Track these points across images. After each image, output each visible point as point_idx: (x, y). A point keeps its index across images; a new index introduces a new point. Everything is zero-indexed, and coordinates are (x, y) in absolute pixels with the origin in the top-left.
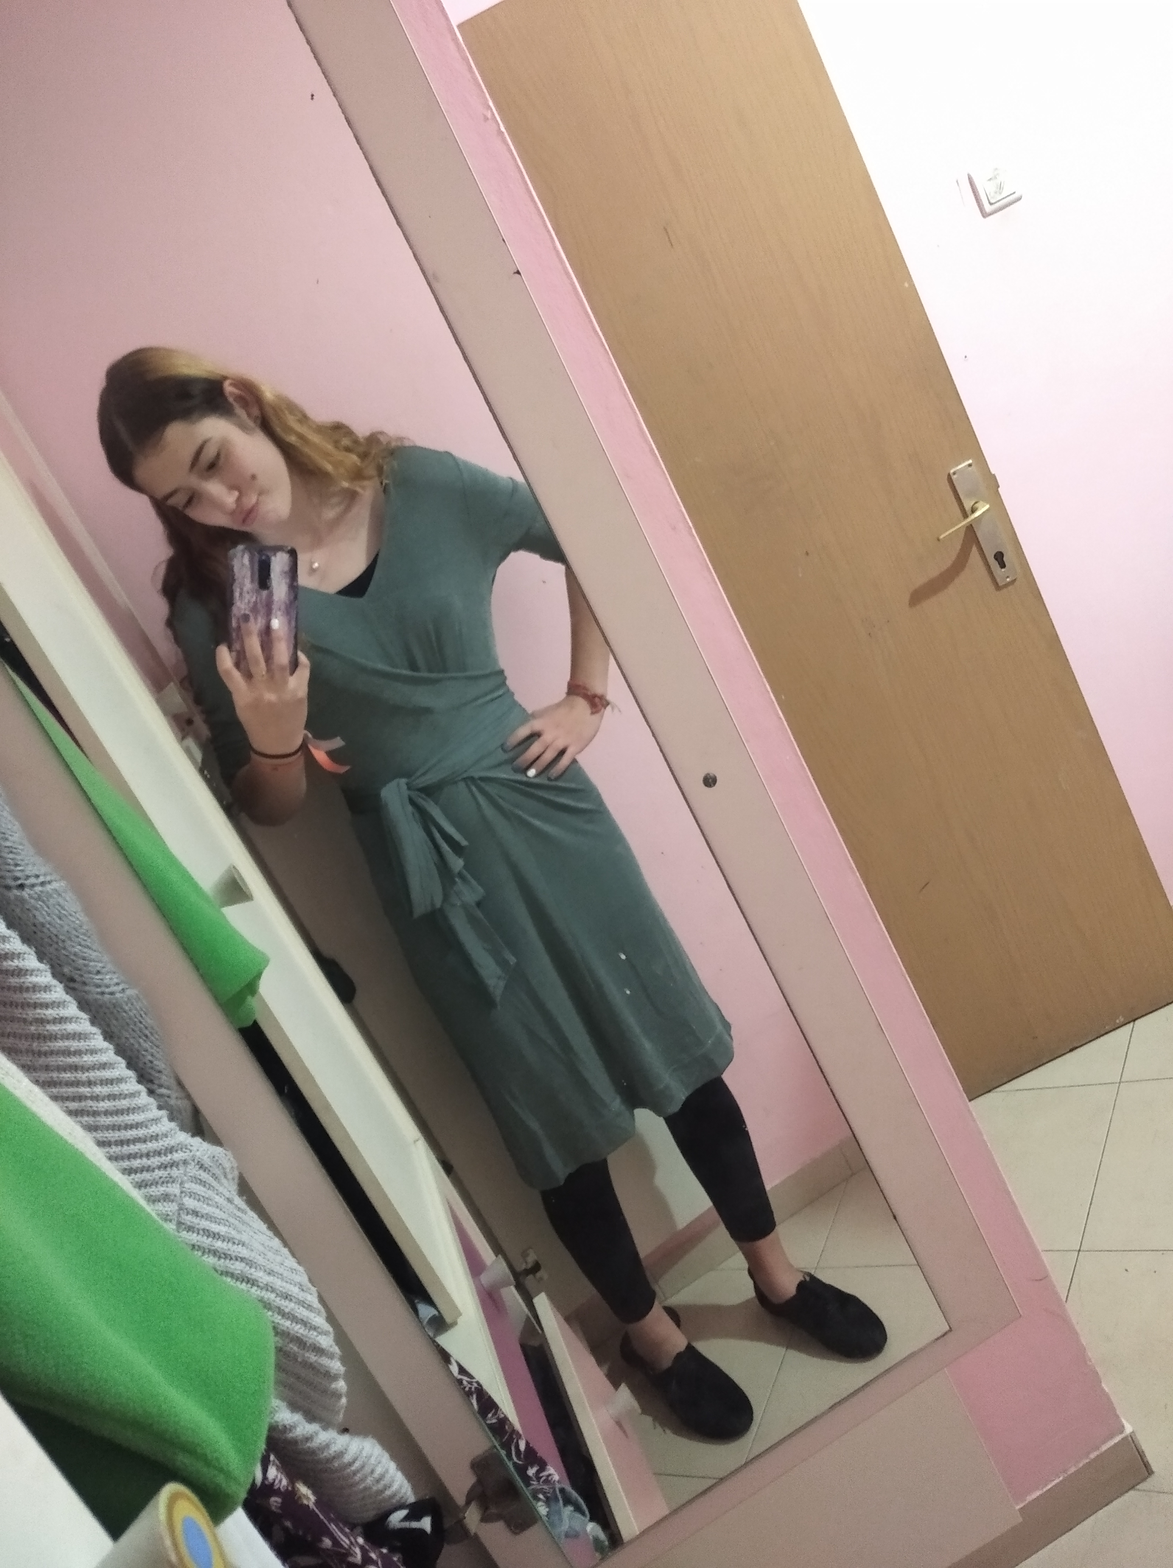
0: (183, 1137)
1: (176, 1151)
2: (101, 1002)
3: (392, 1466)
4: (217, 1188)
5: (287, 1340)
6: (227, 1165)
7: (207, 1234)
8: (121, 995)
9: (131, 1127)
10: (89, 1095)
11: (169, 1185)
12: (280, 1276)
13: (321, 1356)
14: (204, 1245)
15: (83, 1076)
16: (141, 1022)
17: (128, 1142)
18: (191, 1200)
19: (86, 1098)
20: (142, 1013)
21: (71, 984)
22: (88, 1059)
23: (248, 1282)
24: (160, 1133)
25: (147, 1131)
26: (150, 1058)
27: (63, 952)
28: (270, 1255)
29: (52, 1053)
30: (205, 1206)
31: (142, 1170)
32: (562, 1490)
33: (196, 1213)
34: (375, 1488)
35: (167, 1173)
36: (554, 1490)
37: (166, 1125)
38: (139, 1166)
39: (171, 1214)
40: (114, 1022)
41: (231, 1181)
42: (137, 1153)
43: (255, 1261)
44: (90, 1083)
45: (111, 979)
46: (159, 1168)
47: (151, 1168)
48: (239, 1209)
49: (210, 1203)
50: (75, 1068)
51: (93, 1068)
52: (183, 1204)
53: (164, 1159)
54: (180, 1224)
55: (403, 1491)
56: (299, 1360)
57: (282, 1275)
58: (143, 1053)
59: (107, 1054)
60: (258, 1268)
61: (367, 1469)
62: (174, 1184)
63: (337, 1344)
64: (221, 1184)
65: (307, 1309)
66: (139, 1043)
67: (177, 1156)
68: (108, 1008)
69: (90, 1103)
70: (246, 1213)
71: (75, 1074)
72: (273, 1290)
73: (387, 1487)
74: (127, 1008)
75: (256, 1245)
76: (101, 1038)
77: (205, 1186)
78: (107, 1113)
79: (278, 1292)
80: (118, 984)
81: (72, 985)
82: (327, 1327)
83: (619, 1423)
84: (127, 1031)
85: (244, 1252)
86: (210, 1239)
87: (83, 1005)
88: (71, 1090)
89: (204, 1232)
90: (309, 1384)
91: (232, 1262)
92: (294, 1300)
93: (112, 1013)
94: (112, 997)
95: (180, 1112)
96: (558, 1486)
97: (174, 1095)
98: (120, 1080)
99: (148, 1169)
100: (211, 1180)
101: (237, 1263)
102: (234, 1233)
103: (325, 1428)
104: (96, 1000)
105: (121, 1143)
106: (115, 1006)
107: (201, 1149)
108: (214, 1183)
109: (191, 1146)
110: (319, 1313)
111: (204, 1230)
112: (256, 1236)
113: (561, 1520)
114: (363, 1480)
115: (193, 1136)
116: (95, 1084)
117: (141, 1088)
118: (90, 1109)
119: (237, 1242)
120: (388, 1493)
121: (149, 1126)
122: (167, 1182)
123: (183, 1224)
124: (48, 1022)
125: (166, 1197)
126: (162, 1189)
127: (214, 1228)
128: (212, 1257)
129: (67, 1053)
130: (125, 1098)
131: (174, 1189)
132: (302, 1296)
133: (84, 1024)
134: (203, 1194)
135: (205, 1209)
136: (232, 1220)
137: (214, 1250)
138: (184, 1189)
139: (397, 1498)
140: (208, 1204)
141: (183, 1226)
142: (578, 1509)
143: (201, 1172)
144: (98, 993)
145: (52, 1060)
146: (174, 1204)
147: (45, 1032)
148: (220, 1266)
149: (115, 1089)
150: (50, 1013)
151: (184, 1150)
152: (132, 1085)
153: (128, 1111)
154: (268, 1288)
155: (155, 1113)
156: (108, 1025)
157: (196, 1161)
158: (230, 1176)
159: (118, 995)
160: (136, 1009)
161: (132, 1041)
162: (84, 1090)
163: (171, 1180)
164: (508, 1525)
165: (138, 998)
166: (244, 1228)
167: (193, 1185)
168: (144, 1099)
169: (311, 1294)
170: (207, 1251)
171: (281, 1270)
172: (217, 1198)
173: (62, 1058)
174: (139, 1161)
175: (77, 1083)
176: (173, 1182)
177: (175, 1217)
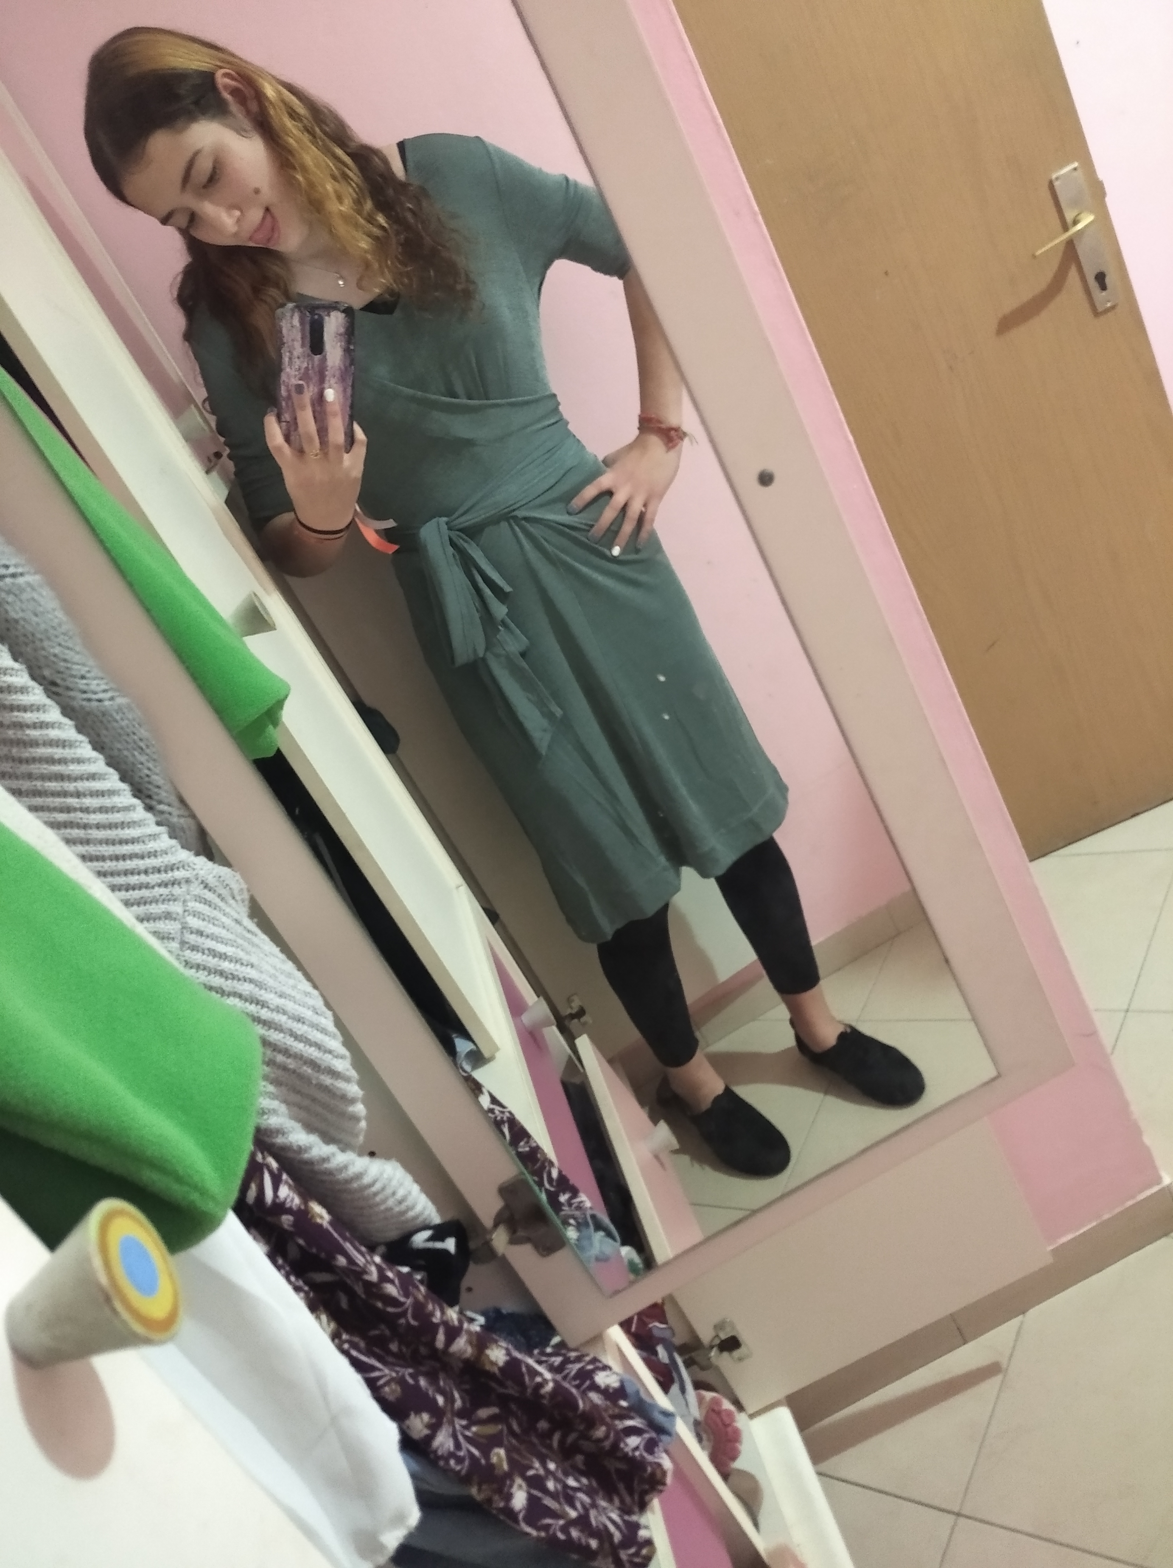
0: (185, 855)
1: (178, 869)
2: (88, 709)
3: (415, 1189)
4: (224, 908)
5: (300, 1062)
6: (235, 886)
7: (213, 953)
8: (111, 703)
9: (127, 842)
10: (78, 806)
11: (171, 903)
12: (292, 999)
13: (337, 1079)
14: (209, 965)
15: (70, 786)
16: (134, 734)
17: (124, 857)
18: (196, 919)
19: (75, 810)
20: (135, 723)
21: (52, 688)
22: (74, 769)
23: (257, 1004)
24: (159, 849)
25: (145, 846)
26: (147, 772)
27: (43, 653)
28: (282, 978)
29: (34, 760)
30: (211, 926)
31: (141, 887)
32: (593, 1217)
33: (200, 933)
34: (397, 1209)
35: (169, 890)
36: (586, 1217)
37: (165, 841)
38: (137, 882)
39: (172, 932)
40: (104, 732)
41: (240, 902)
42: (134, 869)
43: (266, 982)
44: (78, 794)
45: (98, 685)
46: (160, 885)
47: (150, 886)
48: (249, 931)
49: (216, 922)
50: (61, 777)
51: (81, 778)
52: (186, 923)
53: (164, 877)
54: (183, 943)
55: (427, 1213)
56: (314, 1082)
57: (294, 997)
58: (140, 766)
59: (97, 764)
60: (269, 990)
61: (389, 1191)
62: (176, 903)
63: (354, 1068)
64: (230, 906)
65: (321, 1032)
66: (134, 755)
67: (178, 874)
68: (97, 716)
69: (79, 815)
70: (256, 935)
71: (61, 784)
72: (284, 1013)
73: (409, 1209)
74: (118, 718)
75: (266, 967)
76: (89, 747)
77: (210, 906)
78: (98, 826)
79: (290, 1014)
80: (105, 691)
81: (54, 689)
82: (343, 1051)
83: (657, 1157)
84: (120, 742)
85: (252, 973)
86: (216, 959)
87: (68, 711)
88: (58, 801)
89: (209, 951)
90: (325, 1106)
91: (240, 982)
92: (307, 1023)
93: (102, 722)
94: (100, 703)
95: (183, 829)
96: (589, 1213)
97: (175, 812)
98: (111, 793)
99: (147, 886)
100: (217, 901)
101: (246, 984)
102: (241, 954)
103: (343, 1150)
104: (82, 707)
105: (117, 858)
106: (104, 714)
107: (205, 868)
108: (221, 904)
109: (195, 864)
110: (334, 1037)
111: (209, 949)
112: (268, 959)
113: (591, 1244)
114: (384, 1201)
115: (197, 854)
116: (85, 795)
117: (136, 801)
118: (79, 821)
119: (245, 963)
120: (411, 1214)
121: (147, 842)
122: (169, 900)
123: (187, 943)
124: (28, 726)
125: (168, 916)
126: (161, 908)
127: (221, 948)
128: (218, 978)
129: (51, 761)
130: (118, 812)
131: (176, 908)
132: (316, 1019)
133: (68, 731)
134: (209, 914)
135: (210, 929)
136: (240, 941)
137: (220, 970)
138: (187, 908)
139: (421, 1219)
140: (214, 924)
141: (187, 946)
142: (609, 1235)
143: (206, 891)
144: (84, 700)
145: (34, 768)
146: (177, 922)
147: (25, 738)
148: (227, 986)
149: (107, 802)
150: (29, 717)
151: (186, 867)
152: (126, 797)
153: (122, 825)
154: (278, 1010)
155: (155, 829)
156: (99, 735)
157: (200, 880)
158: (238, 898)
159: (107, 703)
160: (128, 719)
161: (126, 753)
162: (72, 801)
163: (173, 899)
164: (536, 1247)
165: (129, 707)
166: (254, 950)
167: (197, 904)
168: (140, 813)
169: (326, 1018)
170: (213, 970)
171: (293, 993)
172: (224, 919)
173: (45, 766)
174: (136, 877)
175: (65, 794)
176: (175, 900)
177: (178, 936)
